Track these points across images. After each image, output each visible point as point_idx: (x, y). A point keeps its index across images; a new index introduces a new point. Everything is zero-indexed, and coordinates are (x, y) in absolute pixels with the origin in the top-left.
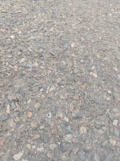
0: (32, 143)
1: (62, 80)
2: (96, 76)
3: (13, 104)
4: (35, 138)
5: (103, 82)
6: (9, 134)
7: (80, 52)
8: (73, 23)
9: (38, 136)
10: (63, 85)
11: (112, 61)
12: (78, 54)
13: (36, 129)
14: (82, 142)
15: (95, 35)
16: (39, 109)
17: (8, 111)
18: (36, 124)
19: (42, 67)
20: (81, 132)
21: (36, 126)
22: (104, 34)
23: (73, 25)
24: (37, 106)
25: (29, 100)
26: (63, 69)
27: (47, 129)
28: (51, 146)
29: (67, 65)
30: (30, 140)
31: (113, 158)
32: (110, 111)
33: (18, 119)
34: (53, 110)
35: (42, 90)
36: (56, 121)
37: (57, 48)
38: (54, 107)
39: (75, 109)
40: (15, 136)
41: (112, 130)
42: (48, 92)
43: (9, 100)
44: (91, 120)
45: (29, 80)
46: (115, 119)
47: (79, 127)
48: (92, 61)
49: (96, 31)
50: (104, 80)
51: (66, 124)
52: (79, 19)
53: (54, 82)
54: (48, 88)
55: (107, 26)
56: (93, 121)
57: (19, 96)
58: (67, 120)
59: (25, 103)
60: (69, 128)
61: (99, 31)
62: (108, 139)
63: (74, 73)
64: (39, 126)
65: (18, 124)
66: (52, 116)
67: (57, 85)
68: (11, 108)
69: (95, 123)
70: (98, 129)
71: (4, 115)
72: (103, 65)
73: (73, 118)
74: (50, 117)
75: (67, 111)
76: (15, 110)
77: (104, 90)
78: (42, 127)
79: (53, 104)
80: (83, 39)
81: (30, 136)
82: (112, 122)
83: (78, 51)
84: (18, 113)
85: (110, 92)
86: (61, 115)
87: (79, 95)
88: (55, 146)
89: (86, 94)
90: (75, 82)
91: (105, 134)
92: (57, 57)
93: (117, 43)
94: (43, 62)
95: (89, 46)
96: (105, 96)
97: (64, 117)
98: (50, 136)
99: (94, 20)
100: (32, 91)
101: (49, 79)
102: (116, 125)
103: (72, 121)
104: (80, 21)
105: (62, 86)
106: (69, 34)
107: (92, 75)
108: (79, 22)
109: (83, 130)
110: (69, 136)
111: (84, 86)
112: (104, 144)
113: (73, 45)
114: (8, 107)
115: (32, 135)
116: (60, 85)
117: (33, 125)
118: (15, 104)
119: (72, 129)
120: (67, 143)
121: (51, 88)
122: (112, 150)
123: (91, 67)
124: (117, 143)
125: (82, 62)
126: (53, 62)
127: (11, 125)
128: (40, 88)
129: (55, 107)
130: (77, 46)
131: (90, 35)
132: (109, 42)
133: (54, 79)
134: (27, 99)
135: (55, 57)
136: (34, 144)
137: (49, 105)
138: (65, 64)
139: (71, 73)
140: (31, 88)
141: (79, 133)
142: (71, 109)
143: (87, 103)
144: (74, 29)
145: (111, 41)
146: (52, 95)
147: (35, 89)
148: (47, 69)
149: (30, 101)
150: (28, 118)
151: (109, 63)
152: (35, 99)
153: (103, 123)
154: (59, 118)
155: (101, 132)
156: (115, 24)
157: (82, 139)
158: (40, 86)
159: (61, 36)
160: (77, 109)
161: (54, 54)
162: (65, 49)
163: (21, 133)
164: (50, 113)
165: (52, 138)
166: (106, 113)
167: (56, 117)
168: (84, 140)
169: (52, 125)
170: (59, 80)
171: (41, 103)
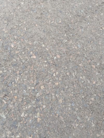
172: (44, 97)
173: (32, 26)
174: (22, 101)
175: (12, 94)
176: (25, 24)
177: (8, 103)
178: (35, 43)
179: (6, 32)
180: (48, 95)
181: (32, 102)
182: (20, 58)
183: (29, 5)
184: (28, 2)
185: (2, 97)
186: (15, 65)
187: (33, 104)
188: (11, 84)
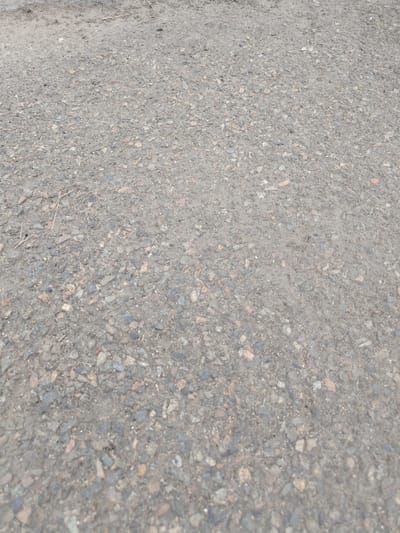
0: (158, 522)
1: (188, 383)
2: (250, 356)
3: (105, 457)
4: (161, 512)
5: (267, 366)
6: (112, 518)
7: (212, 308)
8: (185, 241)
9: (165, 507)
10: (191, 393)
11: (279, 314)
12: (208, 314)
13: (160, 493)
14: (246, 499)
15: (235, 258)
16: (156, 455)
17: (101, 473)
18: (158, 485)
19: (144, 364)
20: (242, 479)
21: (158, 489)
22: (254, 251)
23: (186, 245)
24: (151, 449)
25: (133, 440)
26: (185, 357)
27: (179, 489)
28: (192, 518)
29: (190, 343)
30: (152, 519)
31: (305, 514)
32: (287, 426)
33: (122, 485)
34: (183, 450)
35: (153, 413)
36: (192, 469)
37: (164, 311)
38: (182, 444)
39: (222, 437)
40: (125, 518)
41: (295, 463)
42: (165, 416)
43: (96, 451)
44: (255, 451)
45: (123, 397)
46: (298, 438)
47: (235, 471)
48: (238, 323)
49: (236, 247)
50: (267, 362)
51: (212, 471)
52: (197, 226)
53: (172, 391)
54: (164, 408)
55: (257, 228)
56: (259, 453)
57: (113, 437)
58: (212, 463)
59: (127, 448)
60: (218, 476)
61: (242, 246)
62: (291, 480)
63: (207, 361)
64: (163, 487)
65: (125, 493)
66: (183, 462)
67: (179, 396)
68: (104, 465)
69: (263, 456)
70: (271, 465)
71: (94, 482)
72: (261, 327)
73: (223, 456)
74: (180, 464)
75: (208, 446)
76: (113, 467)
77: (271, 383)
78: (169, 489)
79: (180, 437)
80: (212, 275)
81: (151, 511)
82: (294, 446)
83: (208, 306)
84: (119, 471)
85: (281, 385)
86: (199, 457)
87: (225, 405)
88: (199, 517)
89: (238, 400)
90: (213, 378)
91: (284, 472)
92: (169, 333)
93: (284, 265)
94: (142, 350)
95: (227, 289)
96: (274, 396)
97: (204, 459)
98: (187, 500)
99: (228, 220)
100: (135, 420)
101: (162, 387)
102: (301, 450)
103: (221, 463)
104: (198, 230)
105: (190, 396)
106: (181, 269)
107: (243, 357)
108: (198, 233)
109: (244, 474)
110: (220, 492)
111: (232, 384)
112: (284, 492)
113: (194, 297)
114: (98, 464)
115: (154, 509)
116: (185, 393)
117: (153, 488)
118: (110, 456)
119: (223, 478)
120: (220, 506)
121: (170, 406)
122: (301, 500)
123: (238, 338)
124: (307, 484)
125: (219, 330)
126: (162, 344)
127: (113, 500)
128: (149, 411)
129: (186, 443)
130: (202, 297)
131: (226, 261)
132: (268, 267)
133: (171, 385)
134: (130, 439)
135: (165, 334)
136: (162, 525)
137: (173, 442)
138: (186, 342)
139: (203, 361)
140: (131, 414)
141: (237, 482)
142: (215, 440)
143: (243, 419)
144: (191, 256)
145: (270, 265)
146: (174, 419)
147: (140, 415)
148: (153, 366)
149: (136, 442)
150: (140, 477)
151: (273, 319)
152: (144, 435)
153: (278, 452)
154: (197, 462)
155: (276, 470)
156: (273, 218)
157: (245, 492)
158: (148, 407)
159: (168, 280)
160: (227, 437)
161: (160, 327)
162: (180, 309)
163: (135, 509)
164: (178, 457)
165: (192, 505)
166: (281, 430)
167: (191, 462)
168: (247, 492)
169: (187, 478)
170: (181, 385)
171: (158, 442)
172: (237, 517)
173: (268, 262)
174: (158, 495)
175: (136, 453)
176: (251, 250)
177: (109, 480)
178: (263, 312)
179: (189, 252)
180: (256, 513)
181: (189, 517)
182: (203, 342)
183: (277, 204)
184: (276, 196)
185: (101, 448)
186: (181, 357)
187: (190, 525)
188: (144, 413)
